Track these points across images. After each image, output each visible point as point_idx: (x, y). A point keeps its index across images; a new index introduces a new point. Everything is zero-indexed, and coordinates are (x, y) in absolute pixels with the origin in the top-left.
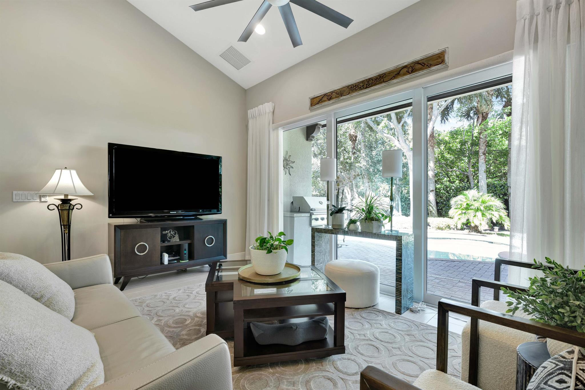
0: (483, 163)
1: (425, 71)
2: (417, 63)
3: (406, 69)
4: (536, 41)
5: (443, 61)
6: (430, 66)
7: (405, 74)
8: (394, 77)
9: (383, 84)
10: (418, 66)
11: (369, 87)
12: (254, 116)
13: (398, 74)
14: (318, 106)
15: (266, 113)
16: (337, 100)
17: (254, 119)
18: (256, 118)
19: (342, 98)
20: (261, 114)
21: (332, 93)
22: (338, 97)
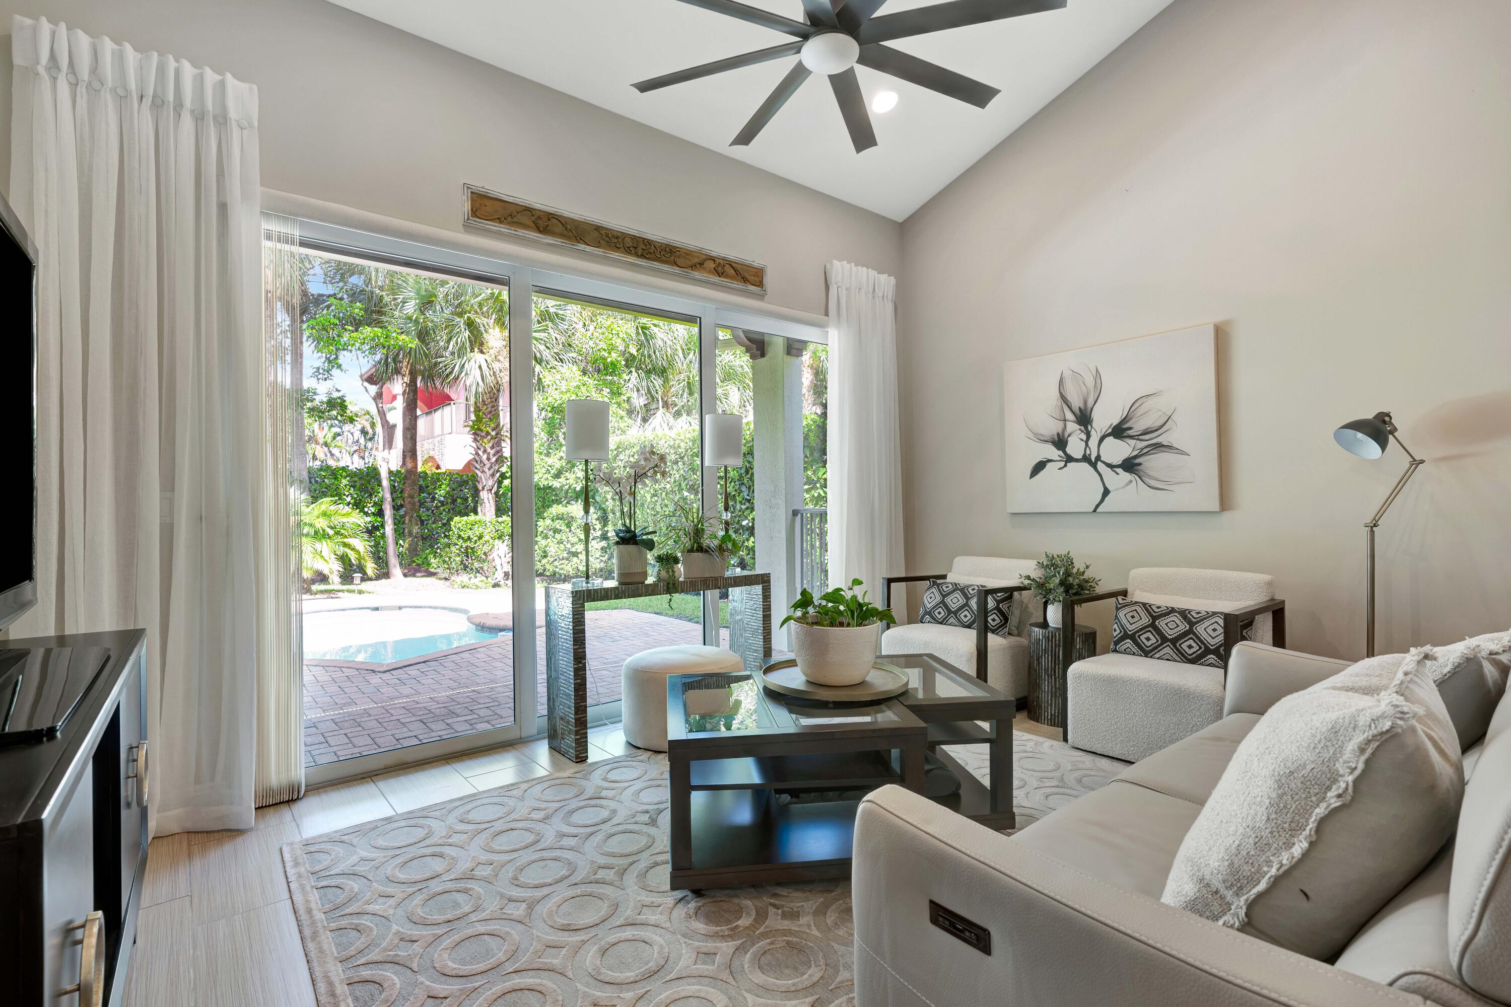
1: (739, 285)
2: (731, 264)
3: (712, 264)
5: (760, 284)
6: (745, 280)
7: (710, 272)
8: (693, 267)
10: (731, 271)
11: (646, 258)
13: (701, 264)
14: (503, 229)
15: (222, 120)
16: (567, 244)
17: (108, 98)
18: (122, 99)
19: (582, 247)
20: (179, 105)
21: (550, 216)
22: (568, 238)
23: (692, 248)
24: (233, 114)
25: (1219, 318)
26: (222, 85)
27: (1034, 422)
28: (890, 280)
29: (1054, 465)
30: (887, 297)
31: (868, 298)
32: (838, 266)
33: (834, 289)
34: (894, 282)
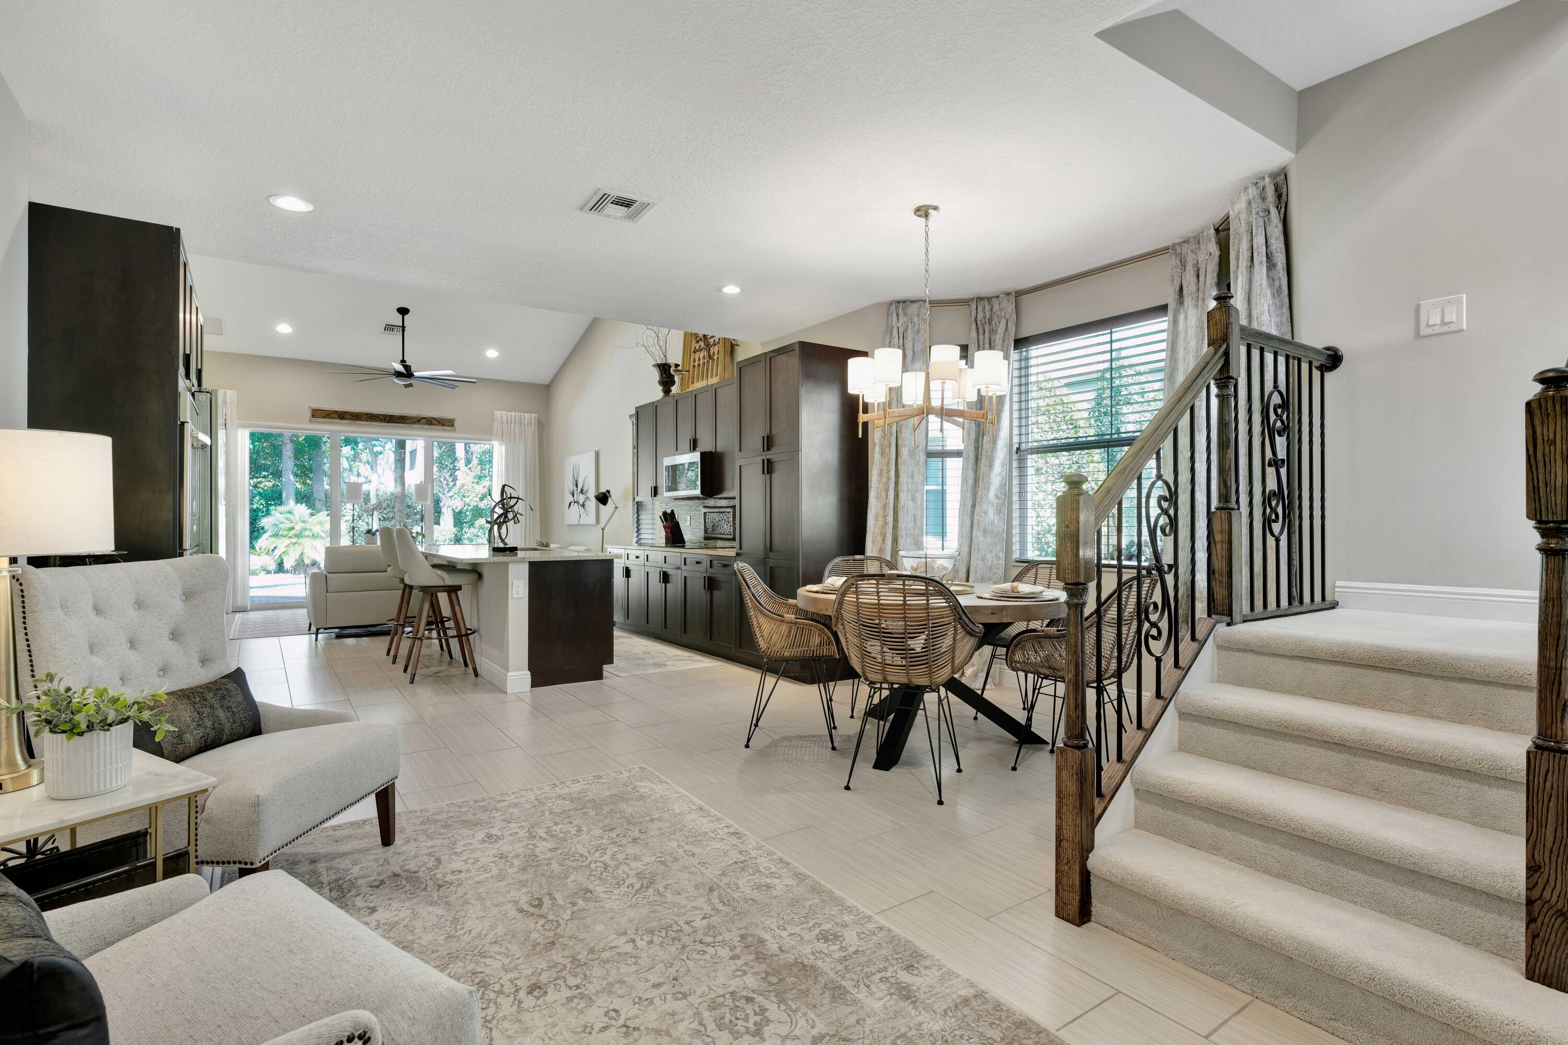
1: (440, 427)
2: (435, 419)
3: (425, 421)
4: (504, 436)
5: (453, 425)
6: (443, 425)
7: (424, 424)
8: (415, 423)
9: (405, 425)
10: (435, 422)
13: (419, 421)
14: (325, 420)
15: (226, 402)
16: (353, 422)
19: (359, 422)
21: (344, 413)
22: (353, 420)
23: (413, 415)
24: (228, 401)
25: (597, 449)
26: (225, 393)
27: (569, 485)
28: (533, 415)
29: (572, 504)
30: (531, 424)
31: (517, 425)
32: (497, 413)
33: (496, 423)
34: (536, 415)
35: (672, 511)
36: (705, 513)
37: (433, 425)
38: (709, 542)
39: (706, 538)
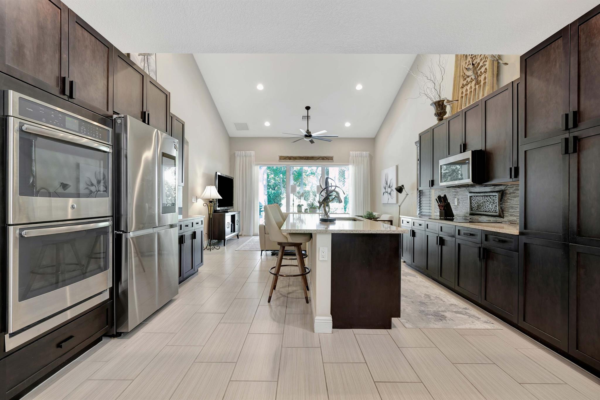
0: (292, 179)
1: (327, 161)
2: (325, 157)
3: (321, 158)
4: (354, 163)
5: (332, 159)
6: (329, 159)
7: (321, 159)
8: (317, 159)
9: (313, 160)
10: (325, 158)
11: (308, 159)
12: (241, 154)
13: (319, 158)
14: (284, 160)
15: (251, 156)
16: (294, 160)
17: (241, 157)
18: (243, 157)
19: (297, 160)
20: (247, 156)
21: (291, 157)
23: (316, 156)
25: (397, 163)
26: (251, 152)
27: (383, 184)
28: (367, 152)
29: (385, 193)
30: (366, 156)
31: (360, 158)
32: (351, 152)
33: (350, 157)
34: (369, 152)
35: (445, 195)
36: (471, 197)
37: (325, 160)
38: (474, 217)
39: (471, 214)
